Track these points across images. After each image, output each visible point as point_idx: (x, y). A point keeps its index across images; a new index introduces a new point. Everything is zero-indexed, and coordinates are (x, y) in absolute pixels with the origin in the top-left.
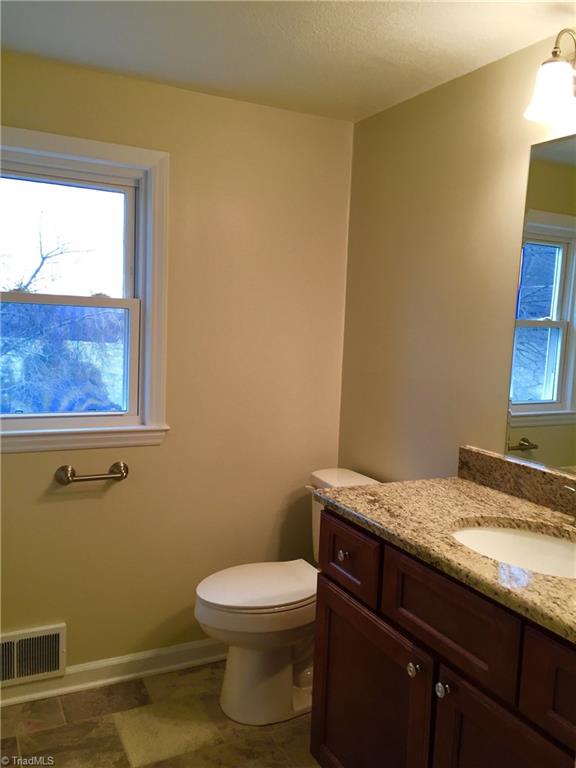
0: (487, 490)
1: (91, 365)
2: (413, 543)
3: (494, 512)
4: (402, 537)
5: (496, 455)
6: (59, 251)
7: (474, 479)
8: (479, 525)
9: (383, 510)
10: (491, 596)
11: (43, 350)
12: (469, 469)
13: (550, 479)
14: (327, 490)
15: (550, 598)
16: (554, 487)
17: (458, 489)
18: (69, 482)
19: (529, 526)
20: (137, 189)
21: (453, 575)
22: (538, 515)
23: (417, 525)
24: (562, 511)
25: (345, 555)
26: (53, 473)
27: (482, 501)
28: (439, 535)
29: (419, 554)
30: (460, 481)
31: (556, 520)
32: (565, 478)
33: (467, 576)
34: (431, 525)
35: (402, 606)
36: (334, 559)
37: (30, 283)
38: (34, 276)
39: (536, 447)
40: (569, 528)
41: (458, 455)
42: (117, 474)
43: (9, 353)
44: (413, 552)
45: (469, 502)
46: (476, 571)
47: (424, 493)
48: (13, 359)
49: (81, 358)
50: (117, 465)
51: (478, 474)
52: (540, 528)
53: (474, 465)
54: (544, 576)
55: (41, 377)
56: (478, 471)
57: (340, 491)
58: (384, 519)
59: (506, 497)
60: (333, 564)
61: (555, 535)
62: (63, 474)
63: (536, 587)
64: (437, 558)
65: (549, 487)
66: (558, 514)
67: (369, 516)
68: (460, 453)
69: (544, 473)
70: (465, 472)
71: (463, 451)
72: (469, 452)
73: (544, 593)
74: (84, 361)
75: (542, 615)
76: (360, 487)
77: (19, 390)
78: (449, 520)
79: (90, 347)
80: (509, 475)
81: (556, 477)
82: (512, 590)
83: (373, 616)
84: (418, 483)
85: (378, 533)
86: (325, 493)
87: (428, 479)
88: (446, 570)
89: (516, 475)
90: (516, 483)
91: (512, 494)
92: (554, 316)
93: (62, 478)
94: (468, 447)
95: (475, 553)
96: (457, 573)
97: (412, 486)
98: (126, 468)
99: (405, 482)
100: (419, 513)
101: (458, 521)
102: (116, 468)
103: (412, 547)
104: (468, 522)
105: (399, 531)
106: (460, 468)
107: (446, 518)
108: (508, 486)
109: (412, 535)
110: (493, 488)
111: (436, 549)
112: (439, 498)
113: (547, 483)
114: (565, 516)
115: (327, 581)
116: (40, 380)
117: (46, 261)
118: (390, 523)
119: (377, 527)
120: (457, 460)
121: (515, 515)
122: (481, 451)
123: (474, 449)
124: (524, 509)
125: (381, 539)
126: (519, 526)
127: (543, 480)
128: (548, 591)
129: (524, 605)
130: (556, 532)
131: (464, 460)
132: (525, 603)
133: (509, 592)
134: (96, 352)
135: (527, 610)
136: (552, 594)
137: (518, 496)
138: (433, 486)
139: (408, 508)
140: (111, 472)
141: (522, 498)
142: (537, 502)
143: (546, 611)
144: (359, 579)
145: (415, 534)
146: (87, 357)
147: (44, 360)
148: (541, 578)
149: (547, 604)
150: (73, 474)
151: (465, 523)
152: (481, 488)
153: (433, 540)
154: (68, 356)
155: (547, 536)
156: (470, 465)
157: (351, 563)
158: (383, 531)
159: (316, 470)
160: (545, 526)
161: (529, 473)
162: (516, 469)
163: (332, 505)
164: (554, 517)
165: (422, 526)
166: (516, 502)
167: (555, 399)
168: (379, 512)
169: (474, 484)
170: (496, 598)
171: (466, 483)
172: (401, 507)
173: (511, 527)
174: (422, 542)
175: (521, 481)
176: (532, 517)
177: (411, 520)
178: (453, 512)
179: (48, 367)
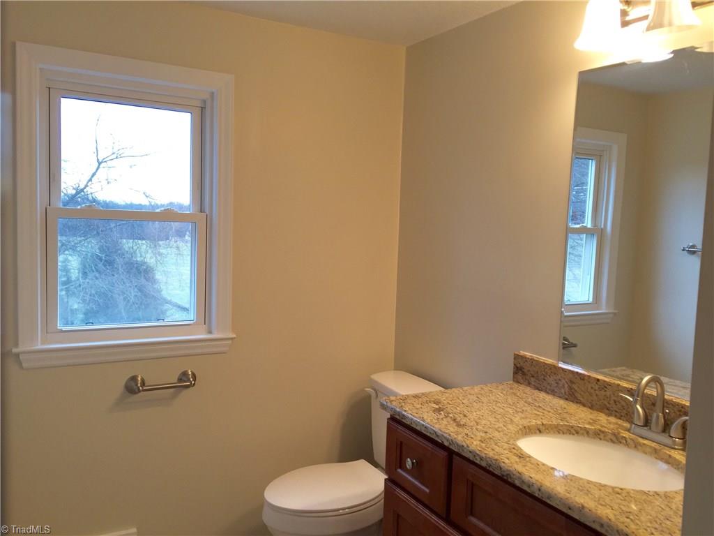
0: (542, 395)
1: (145, 263)
2: (484, 456)
3: (553, 419)
4: (471, 448)
5: (549, 361)
6: (114, 156)
7: (529, 384)
8: (540, 432)
9: (449, 419)
10: (565, 510)
11: (99, 249)
12: (524, 374)
13: (605, 386)
14: (392, 398)
15: (623, 512)
16: (608, 393)
17: (515, 394)
18: (139, 391)
19: (588, 433)
20: (203, 108)
21: (525, 488)
22: (595, 421)
23: (483, 435)
24: (616, 416)
25: (413, 463)
26: (123, 383)
27: (539, 407)
28: (506, 446)
29: (490, 466)
30: (516, 385)
31: (612, 426)
32: (619, 385)
33: (540, 490)
34: (496, 434)
35: (472, 514)
36: (401, 465)
37: (86, 186)
38: (90, 180)
39: (575, 346)
40: (626, 434)
41: (513, 360)
42: (186, 381)
43: (67, 252)
44: (483, 464)
45: (529, 408)
46: (548, 484)
47: (484, 400)
48: (70, 258)
49: (136, 257)
50: (185, 374)
51: (532, 379)
52: (598, 435)
53: (529, 371)
54: (613, 488)
55: (97, 275)
56: (533, 376)
57: (405, 399)
58: (452, 429)
59: (562, 402)
60: (399, 470)
61: (612, 441)
62: (133, 384)
63: (607, 500)
64: (508, 470)
65: (603, 392)
66: (612, 419)
67: (436, 426)
68: (515, 359)
69: (598, 380)
70: (519, 377)
71: (517, 357)
72: (523, 357)
73: (616, 507)
74: (138, 259)
75: (618, 531)
76: (423, 394)
77: (75, 288)
78: (512, 428)
79: (145, 246)
80: (563, 381)
81: (609, 384)
82: (586, 505)
83: (442, 524)
84: (477, 389)
85: (446, 444)
86: (391, 401)
87: (485, 384)
88: (517, 483)
89: (571, 381)
90: (570, 388)
91: (567, 399)
92: (588, 223)
93: (133, 387)
94: (522, 353)
95: (544, 465)
96: (529, 486)
97: (472, 392)
98: (194, 376)
99: (465, 388)
100: (483, 422)
101: (521, 429)
102: (184, 376)
103: (481, 459)
104: (530, 430)
105: (468, 442)
106: (515, 373)
107: (510, 426)
108: (563, 391)
109: (481, 447)
110: (548, 393)
111: (507, 461)
112: (499, 404)
113: (600, 389)
114: (620, 422)
115: (394, 487)
116: (97, 278)
117: (102, 165)
118: (457, 433)
119: (445, 438)
120: (513, 365)
121: (573, 422)
122: (536, 356)
123: (529, 354)
124: (581, 415)
125: (450, 449)
126: (577, 433)
127: (597, 387)
128: (620, 504)
129: (598, 520)
130: (614, 439)
131: (518, 365)
132: (600, 518)
133: (583, 507)
134: (150, 251)
135: (602, 525)
136: (624, 508)
137: (573, 401)
138: (491, 392)
139: (473, 416)
140: (180, 380)
141: (577, 402)
142: (591, 408)
143: (621, 527)
144: (427, 487)
145: (483, 445)
146: (141, 256)
147: (101, 259)
148: (610, 490)
149: (621, 520)
150: (143, 383)
151: (528, 431)
152: (536, 392)
153: (501, 450)
154: (123, 255)
155: (605, 442)
156: (525, 371)
157: (418, 470)
158: (452, 442)
159: (375, 373)
160: (603, 432)
161: (583, 380)
162: (571, 375)
163: (399, 414)
164: (610, 423)
165: (489, 436)
166: (572, 407)
167: (591, 300)
168: (445, 422)
169: (529, 388)
170: (570, 513)
171: (522, 387)
172: (465, 416)
173: (570, 433)
174: (491, 454)
175: (575, 387)
176: (589, 423)
177: (477, 429)
178: (516, 420)
179: (105, 266)
